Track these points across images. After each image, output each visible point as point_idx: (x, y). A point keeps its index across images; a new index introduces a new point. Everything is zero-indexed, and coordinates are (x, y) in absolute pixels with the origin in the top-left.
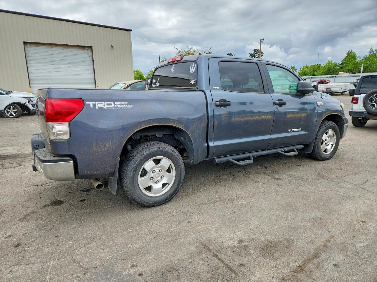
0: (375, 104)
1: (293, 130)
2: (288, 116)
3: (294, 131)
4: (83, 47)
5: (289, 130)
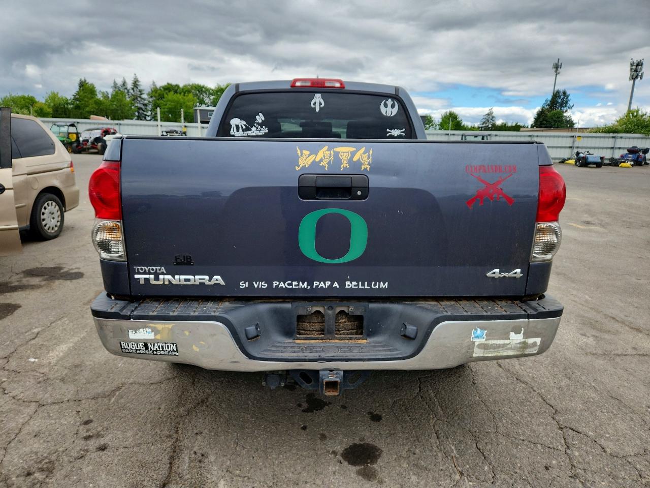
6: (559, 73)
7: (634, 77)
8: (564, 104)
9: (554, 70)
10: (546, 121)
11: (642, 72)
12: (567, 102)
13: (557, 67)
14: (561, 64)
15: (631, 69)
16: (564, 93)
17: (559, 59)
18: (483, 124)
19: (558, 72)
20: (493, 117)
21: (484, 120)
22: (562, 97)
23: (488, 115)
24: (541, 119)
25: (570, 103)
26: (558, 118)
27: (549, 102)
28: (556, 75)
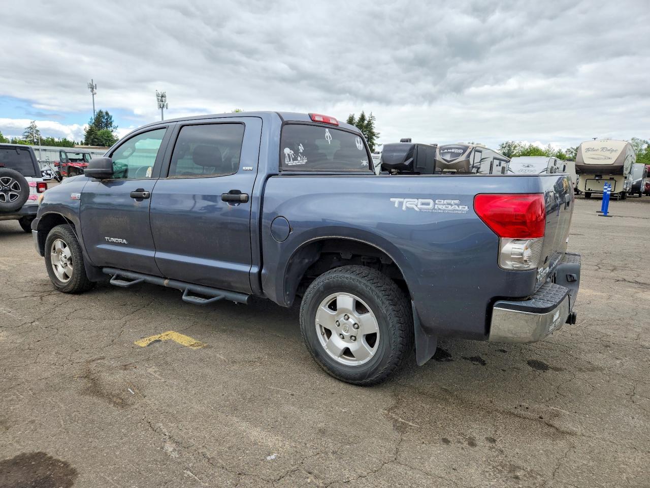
0: (11, 194)
6: (96, 94)
7: (162, 106)
8: (109, 124)
9: (90, 89)
10: (97, 139)
11: (166, 103)
12: (111, 123)
13: (92, 88)
14: (96, 85)
15: (158, 99)
16: (107, 113)
17: (92, 80)
18: (26, 138)
19: (94, 92)
20: (37, 131)
21: (26, 134)
22: (106, 117)
23: (31, 128)
24: (92, 137)
25: (113, 124)
26: (108, 137)
27: (94, 121)
28: (93, 95)
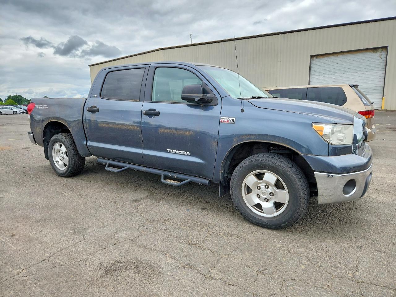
1: (175, 151)
2: (161, 131)
3: (177, 153)
4: (375, 50)
5: (168, 150)
